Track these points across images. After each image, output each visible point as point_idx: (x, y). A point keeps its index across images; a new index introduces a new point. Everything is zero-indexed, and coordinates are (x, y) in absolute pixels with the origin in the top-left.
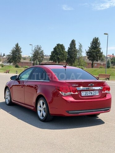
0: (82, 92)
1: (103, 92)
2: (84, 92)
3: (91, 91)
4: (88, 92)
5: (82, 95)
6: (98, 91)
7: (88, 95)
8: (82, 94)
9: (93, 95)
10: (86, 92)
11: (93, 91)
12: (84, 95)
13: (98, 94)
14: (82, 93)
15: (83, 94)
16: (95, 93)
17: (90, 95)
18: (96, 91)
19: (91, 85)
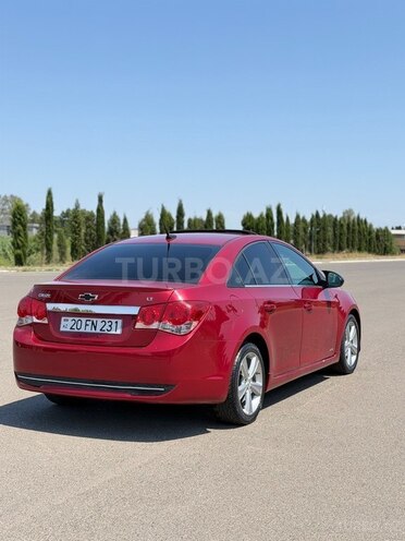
0: (63, 319)
1: (139, 325)
2: (70, 319)
3: (95, 320)
4: (84, 320)
5: (62, 329)
6: (120, 322)
7: (82, 330)
8: (62, 326)
9: (98, 331)
10: (77, 319)
11: (100, 320)
12: (68, 329)
13: (119, 332)
14: (63, 323)
15: (66, 325)
16: (107, 327)
17: (88, 330)
18: (114, 321)
19: (88, 297)
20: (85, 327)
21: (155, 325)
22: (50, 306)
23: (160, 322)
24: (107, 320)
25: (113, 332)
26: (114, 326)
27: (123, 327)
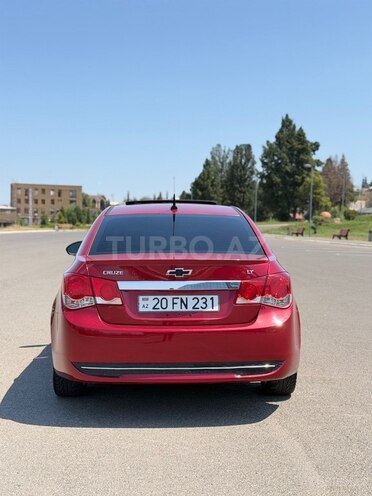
0: (141, 298)
1: (240, 301)
2: (151, 298)
3: (184, 297)
4: (170, 298)
5: (141, 309)
6: (216, 297)
7: (170, 309)
8: (141, 306)
9: (190, 309)
10: (160, 297)
11: (190, 298)
12: (150, 309)
13: (216, 308)
14: (141, 302)
15: (146, 305)
16: (201, 304)
17: (177, 308)
18: (208, 297)
19: (179, 273)
20: (172, 305)
21: (258, 300)
22: (123, 285)
23: (263, 295)
24: (200, 297)
25: (209, 309)
26: (209, 302)
27: (220, 303)
